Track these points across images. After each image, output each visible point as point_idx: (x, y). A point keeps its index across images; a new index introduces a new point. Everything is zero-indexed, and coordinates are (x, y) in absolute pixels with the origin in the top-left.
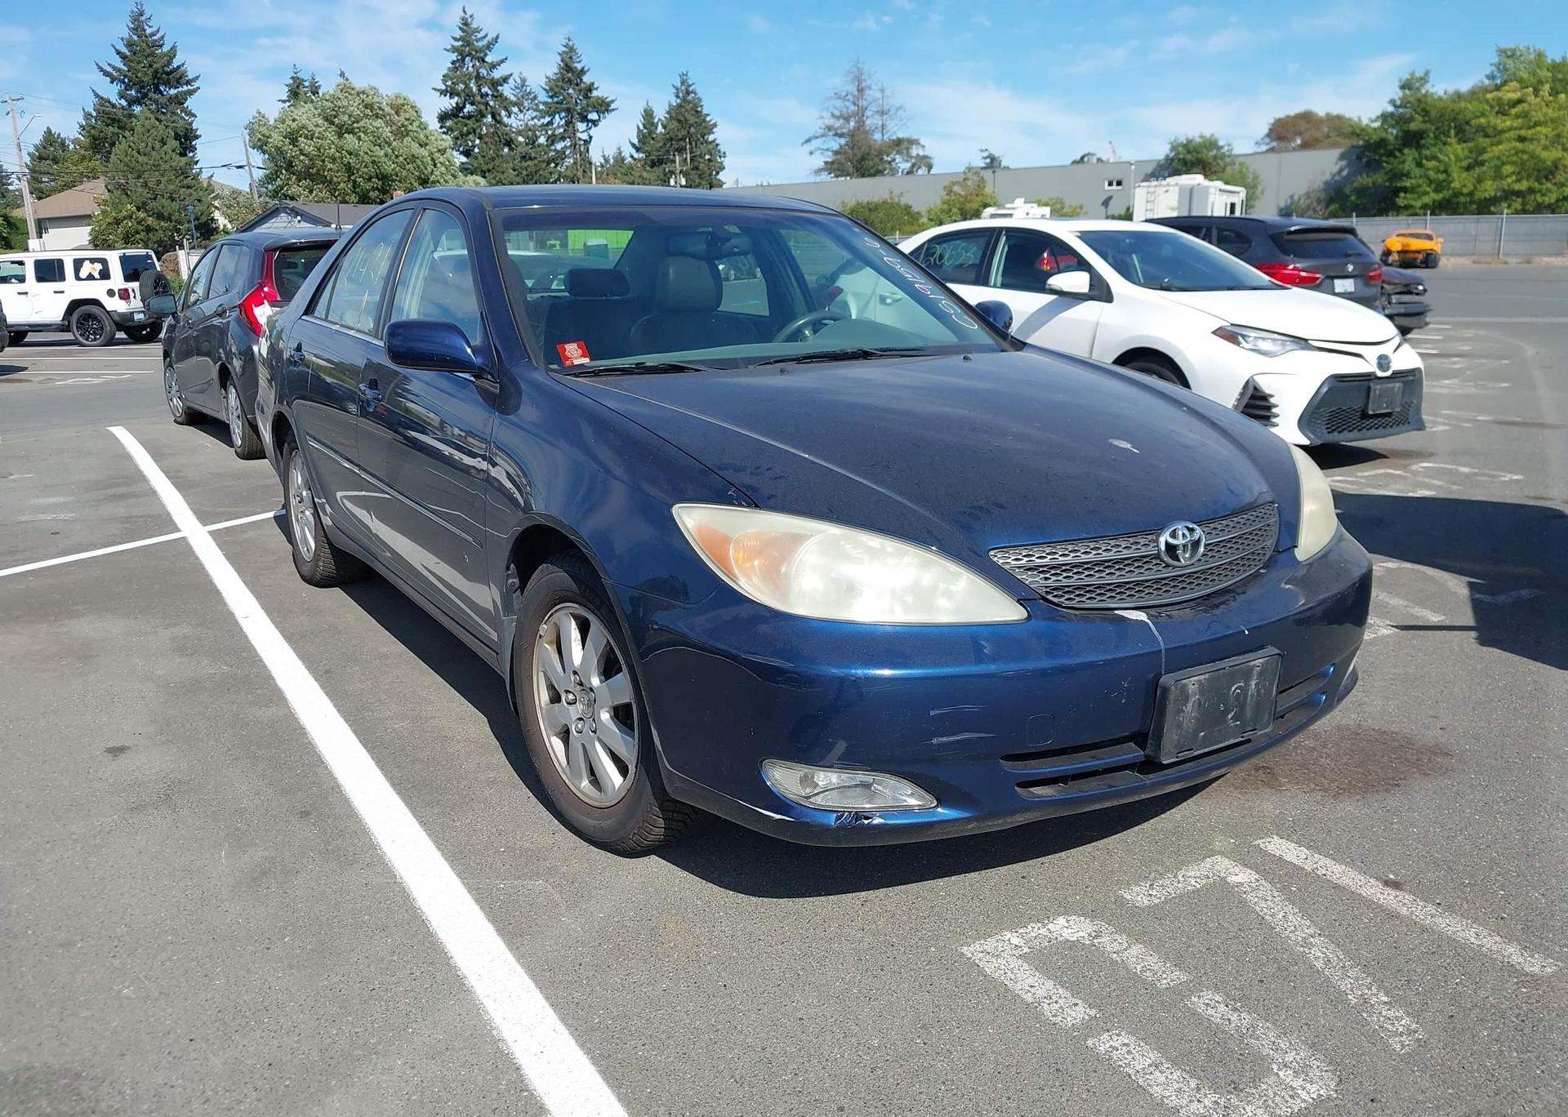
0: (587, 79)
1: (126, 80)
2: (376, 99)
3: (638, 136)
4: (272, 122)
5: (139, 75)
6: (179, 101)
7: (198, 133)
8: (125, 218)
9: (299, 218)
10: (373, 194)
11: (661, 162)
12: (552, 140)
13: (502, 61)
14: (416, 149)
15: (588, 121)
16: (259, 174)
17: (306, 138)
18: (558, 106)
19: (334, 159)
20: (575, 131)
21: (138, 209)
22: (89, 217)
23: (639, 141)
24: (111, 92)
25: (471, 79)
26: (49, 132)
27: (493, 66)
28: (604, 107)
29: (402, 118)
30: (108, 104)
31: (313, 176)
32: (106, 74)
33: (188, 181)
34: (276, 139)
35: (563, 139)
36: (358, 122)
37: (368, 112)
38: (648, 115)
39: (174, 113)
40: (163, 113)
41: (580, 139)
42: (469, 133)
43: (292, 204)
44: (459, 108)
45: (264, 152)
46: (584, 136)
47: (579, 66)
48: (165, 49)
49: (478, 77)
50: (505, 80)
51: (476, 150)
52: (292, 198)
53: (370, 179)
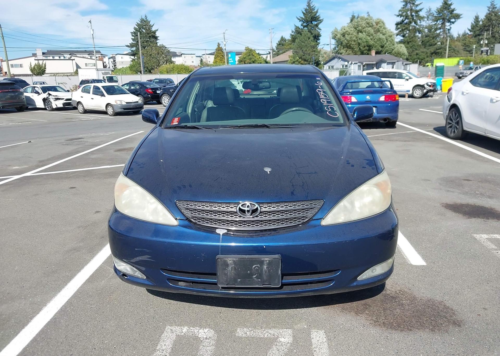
0: (452, 7)
1: (304, 20)
2: (371, 21)
3: (471, 26)
4: (339, 31)
5: (307, 18)
6: (317, 25)
7: (321, 35)
8: (296, 61)
9: (340, 60)
10: (365, 52)
11: (479, 35)
12: (436, 30)
13: (421, 4)
14: (381, 36)
15: (451, 22)
16: (333, 47)
17: (348, 35)
18: (440, 17)
19: (355, 41)
20: (445, 26)
21: (300, 58)
22: (287, 61)
23: (471, 28)
24: (299, 24)
25: (408, 11)
26: (282, 37)
27: (417, 5)
28: (458, 17)
29: (378, 26)
30: (298, 28)
31: (348, 47)
32: (299, 19)
33: (315, 49)
34: (339, 36)
35: (440, 29)
36: (363, 29)
37: (368, 25)
38: (477, 18)
39: (315, 30)
40: (313, 30)
41: (446, 29)
42: (405, 29)
43: (339, 55)
44: (403, 21)
45: (335, 40)
46: (448, 28)
47: (450, 3)
48: (315, 10)
49: (411, 10)
50: (421, 10)
51: (407, 35)
52: (341, 54)
53: (365, 47)
